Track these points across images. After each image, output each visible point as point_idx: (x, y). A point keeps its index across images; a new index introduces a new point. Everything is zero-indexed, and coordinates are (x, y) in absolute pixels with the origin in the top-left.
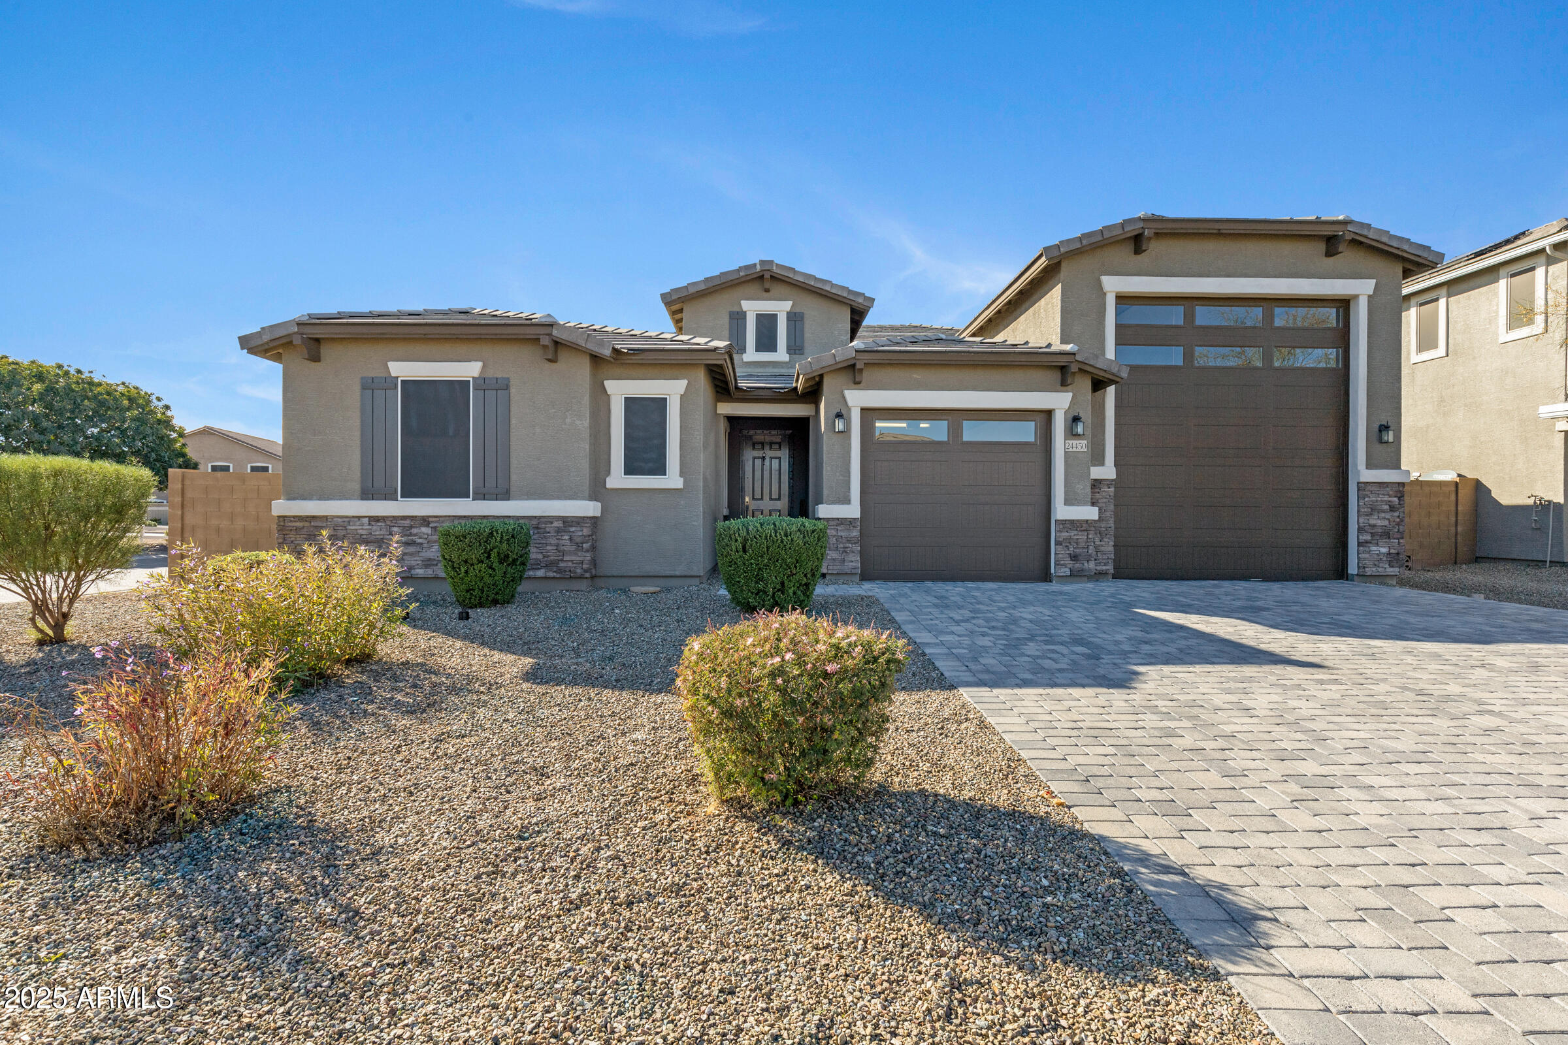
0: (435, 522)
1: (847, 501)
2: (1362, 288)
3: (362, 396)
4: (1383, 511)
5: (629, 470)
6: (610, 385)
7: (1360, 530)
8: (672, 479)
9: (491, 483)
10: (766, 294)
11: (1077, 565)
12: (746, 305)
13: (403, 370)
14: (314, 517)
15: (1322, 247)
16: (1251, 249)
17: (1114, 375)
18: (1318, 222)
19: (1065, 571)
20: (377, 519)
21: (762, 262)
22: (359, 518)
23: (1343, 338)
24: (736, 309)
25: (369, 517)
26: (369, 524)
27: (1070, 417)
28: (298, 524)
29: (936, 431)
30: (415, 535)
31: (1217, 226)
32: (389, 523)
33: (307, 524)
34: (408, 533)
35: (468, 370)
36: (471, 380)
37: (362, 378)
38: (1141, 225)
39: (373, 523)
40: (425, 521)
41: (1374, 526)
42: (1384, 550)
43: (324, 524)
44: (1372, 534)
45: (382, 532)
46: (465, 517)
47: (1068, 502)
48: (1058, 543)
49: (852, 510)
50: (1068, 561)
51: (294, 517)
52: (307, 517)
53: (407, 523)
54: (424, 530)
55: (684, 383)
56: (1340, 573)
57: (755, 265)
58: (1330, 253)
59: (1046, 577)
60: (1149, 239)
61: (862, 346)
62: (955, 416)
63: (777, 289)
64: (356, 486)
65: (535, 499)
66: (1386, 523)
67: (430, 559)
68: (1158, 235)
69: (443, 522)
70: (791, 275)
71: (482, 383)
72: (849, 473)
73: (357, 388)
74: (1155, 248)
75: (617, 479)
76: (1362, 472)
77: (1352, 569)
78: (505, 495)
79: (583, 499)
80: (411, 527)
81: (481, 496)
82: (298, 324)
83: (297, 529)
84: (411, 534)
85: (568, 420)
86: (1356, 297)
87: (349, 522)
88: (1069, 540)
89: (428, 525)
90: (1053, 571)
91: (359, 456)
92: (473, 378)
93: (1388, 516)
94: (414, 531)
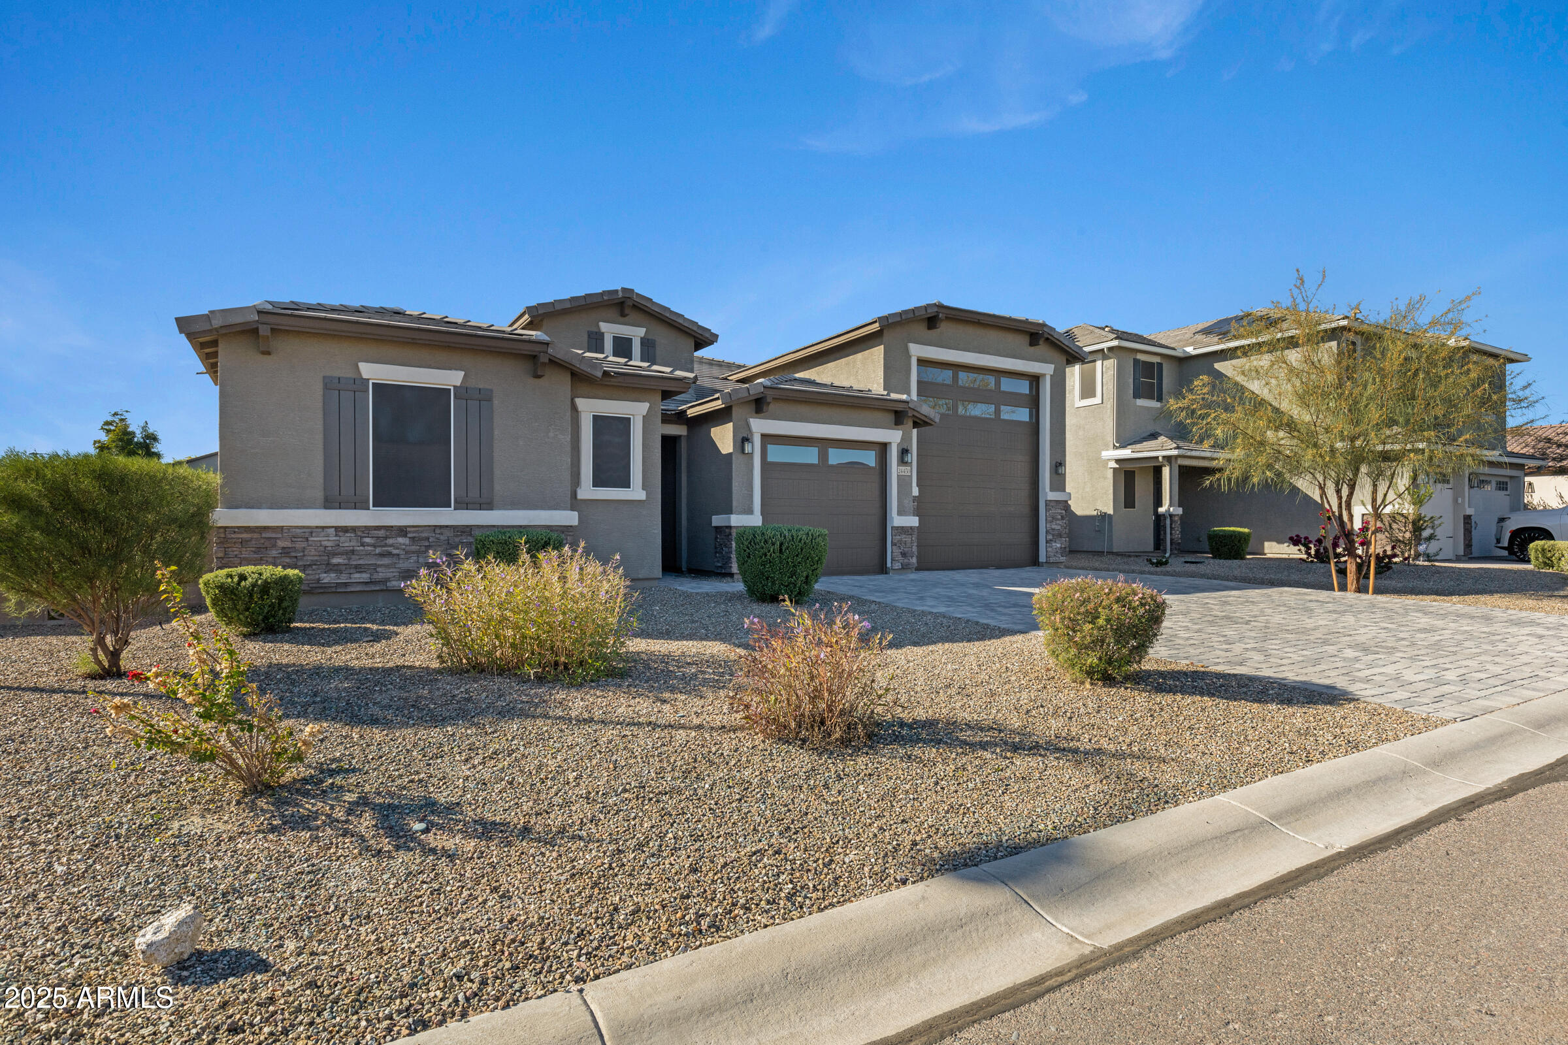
0: (414, 532)
1: (750, 511)
2: (1046, 369)
3: (324, 395)
4: (1058, 519)
5: (598, 482)
6: (581, 403)
7: (1047, 532)
8: (636, 492)
9: (474, 493)
10: (622, 319)
11: (906, 561)
12: (604, 327)
13: (374, 372)
14: (266, 528)
15: (1027, 339)
16: (993, 336)
17: (931, 419)
18: (1026, 322)
19: (897, 566)
20: (345, 530)
21: (624, 290)
22: (323, 528)
23: (1034, 403)
24: (594, 329)
25: (336, 528)
26: (336, 535)
27: (900, 449)
28: (245, 536)
29: (810, 456)
30: (390, 546)
31: (979, 317)
32: (359, 533)
33: (256, 536)
34: (383, 544)
35: (451, 379)
36: (452, 388)
37: (324, 377)
38: (936, 309)
39: (341, 534)
40: (402, 531)
41: (1053, 529)
42: (1059, 545)
43: (280, 536)
44: (1053, 535)
45: (352, 544)
46: (447, 526)
47: (900, 513)
48: (893, 544)
49: (755, 520)
50: (900, 558)
51: (238, 527)
52: (257, 527)
53: (382, 533)
54: (401, 540)
55: (647, 405)
56: (1035, 562)
57: (616, 291)
58: (1031, 344)
59: (883, 569)
60: (942, 320)
61: (768, 383)
62: (824, 444)
63: (633, 316)
64: (319, 495)
65: (519, 509)
66: (1059, 527)
67: (408, 571)
68: (948, 318)
69: (422, 532)
70: (649, 305)
71: (463, 392)
72: (752, 488)
73: (318, 388)
74: (945, 329)
75: (587, 491)
76: (1048, 494)
77: (1042, 559)
78: (488, 505)
79: (565, 509)
80: (386, 538)
81: (463, 505)
82: (260, 312)
83: (243, 542)
84: (386, 545)
85: (551, 434)
86: (1044, 375)
87: (312, 533)
88: (900, 541)
89: (405, 536)
90: (889, 565)
91: (322, 462)
92: (454, 386)
93: (1060, 523)
94: (390, 541)
